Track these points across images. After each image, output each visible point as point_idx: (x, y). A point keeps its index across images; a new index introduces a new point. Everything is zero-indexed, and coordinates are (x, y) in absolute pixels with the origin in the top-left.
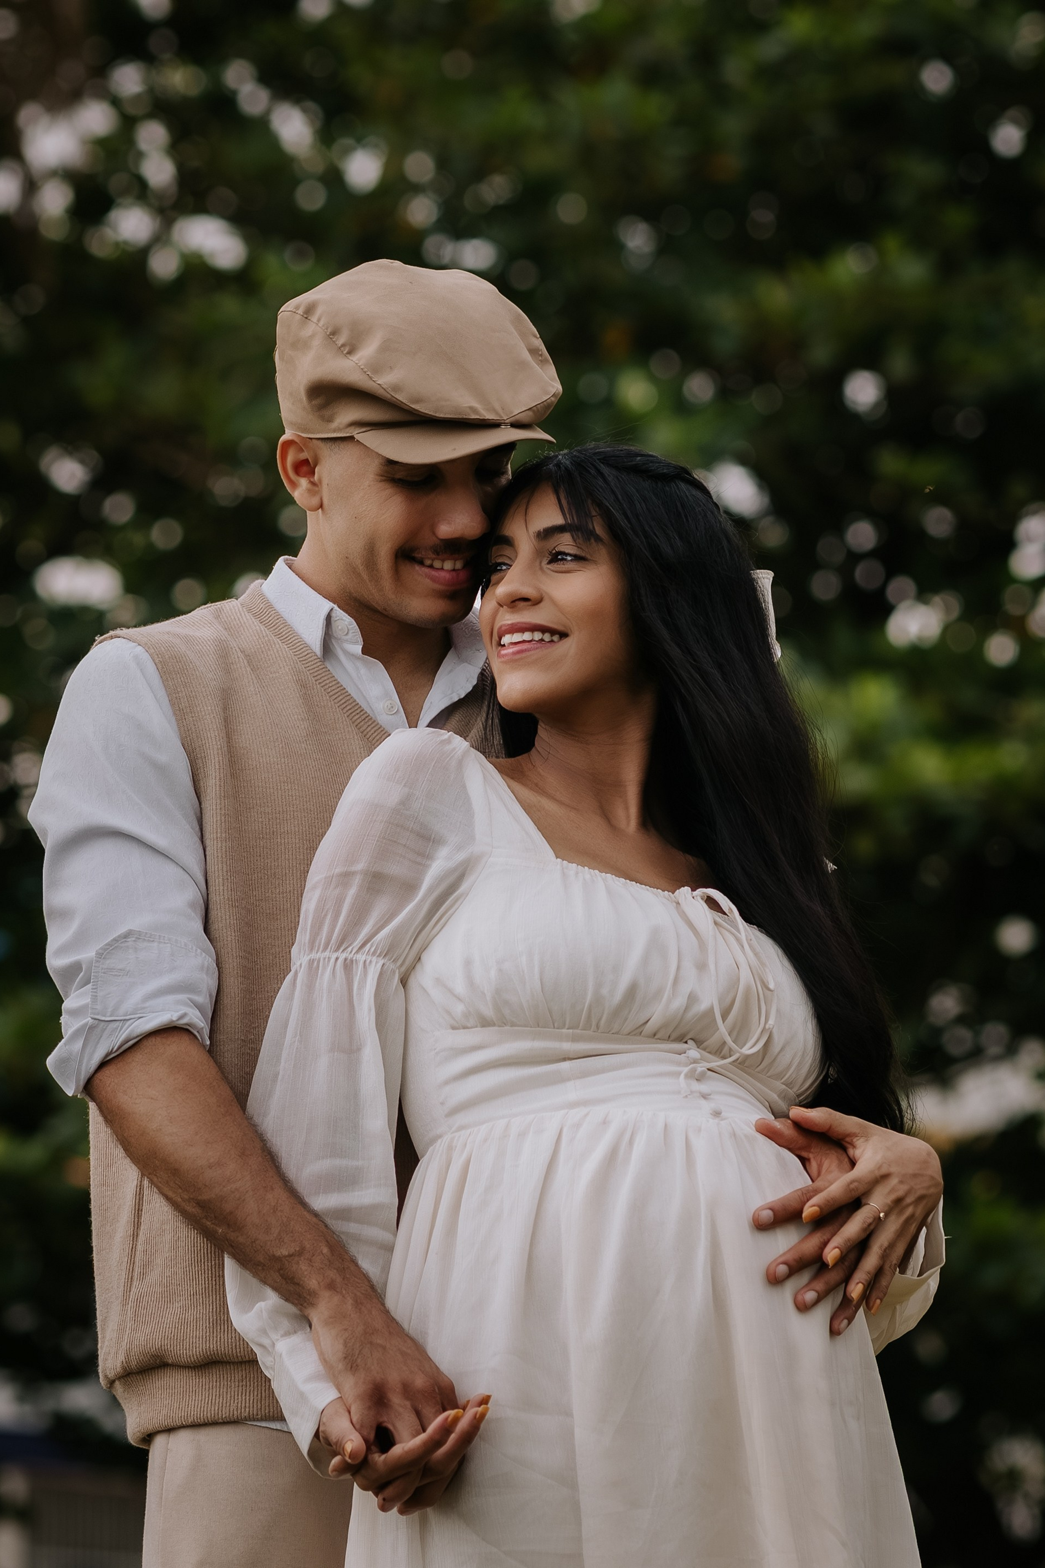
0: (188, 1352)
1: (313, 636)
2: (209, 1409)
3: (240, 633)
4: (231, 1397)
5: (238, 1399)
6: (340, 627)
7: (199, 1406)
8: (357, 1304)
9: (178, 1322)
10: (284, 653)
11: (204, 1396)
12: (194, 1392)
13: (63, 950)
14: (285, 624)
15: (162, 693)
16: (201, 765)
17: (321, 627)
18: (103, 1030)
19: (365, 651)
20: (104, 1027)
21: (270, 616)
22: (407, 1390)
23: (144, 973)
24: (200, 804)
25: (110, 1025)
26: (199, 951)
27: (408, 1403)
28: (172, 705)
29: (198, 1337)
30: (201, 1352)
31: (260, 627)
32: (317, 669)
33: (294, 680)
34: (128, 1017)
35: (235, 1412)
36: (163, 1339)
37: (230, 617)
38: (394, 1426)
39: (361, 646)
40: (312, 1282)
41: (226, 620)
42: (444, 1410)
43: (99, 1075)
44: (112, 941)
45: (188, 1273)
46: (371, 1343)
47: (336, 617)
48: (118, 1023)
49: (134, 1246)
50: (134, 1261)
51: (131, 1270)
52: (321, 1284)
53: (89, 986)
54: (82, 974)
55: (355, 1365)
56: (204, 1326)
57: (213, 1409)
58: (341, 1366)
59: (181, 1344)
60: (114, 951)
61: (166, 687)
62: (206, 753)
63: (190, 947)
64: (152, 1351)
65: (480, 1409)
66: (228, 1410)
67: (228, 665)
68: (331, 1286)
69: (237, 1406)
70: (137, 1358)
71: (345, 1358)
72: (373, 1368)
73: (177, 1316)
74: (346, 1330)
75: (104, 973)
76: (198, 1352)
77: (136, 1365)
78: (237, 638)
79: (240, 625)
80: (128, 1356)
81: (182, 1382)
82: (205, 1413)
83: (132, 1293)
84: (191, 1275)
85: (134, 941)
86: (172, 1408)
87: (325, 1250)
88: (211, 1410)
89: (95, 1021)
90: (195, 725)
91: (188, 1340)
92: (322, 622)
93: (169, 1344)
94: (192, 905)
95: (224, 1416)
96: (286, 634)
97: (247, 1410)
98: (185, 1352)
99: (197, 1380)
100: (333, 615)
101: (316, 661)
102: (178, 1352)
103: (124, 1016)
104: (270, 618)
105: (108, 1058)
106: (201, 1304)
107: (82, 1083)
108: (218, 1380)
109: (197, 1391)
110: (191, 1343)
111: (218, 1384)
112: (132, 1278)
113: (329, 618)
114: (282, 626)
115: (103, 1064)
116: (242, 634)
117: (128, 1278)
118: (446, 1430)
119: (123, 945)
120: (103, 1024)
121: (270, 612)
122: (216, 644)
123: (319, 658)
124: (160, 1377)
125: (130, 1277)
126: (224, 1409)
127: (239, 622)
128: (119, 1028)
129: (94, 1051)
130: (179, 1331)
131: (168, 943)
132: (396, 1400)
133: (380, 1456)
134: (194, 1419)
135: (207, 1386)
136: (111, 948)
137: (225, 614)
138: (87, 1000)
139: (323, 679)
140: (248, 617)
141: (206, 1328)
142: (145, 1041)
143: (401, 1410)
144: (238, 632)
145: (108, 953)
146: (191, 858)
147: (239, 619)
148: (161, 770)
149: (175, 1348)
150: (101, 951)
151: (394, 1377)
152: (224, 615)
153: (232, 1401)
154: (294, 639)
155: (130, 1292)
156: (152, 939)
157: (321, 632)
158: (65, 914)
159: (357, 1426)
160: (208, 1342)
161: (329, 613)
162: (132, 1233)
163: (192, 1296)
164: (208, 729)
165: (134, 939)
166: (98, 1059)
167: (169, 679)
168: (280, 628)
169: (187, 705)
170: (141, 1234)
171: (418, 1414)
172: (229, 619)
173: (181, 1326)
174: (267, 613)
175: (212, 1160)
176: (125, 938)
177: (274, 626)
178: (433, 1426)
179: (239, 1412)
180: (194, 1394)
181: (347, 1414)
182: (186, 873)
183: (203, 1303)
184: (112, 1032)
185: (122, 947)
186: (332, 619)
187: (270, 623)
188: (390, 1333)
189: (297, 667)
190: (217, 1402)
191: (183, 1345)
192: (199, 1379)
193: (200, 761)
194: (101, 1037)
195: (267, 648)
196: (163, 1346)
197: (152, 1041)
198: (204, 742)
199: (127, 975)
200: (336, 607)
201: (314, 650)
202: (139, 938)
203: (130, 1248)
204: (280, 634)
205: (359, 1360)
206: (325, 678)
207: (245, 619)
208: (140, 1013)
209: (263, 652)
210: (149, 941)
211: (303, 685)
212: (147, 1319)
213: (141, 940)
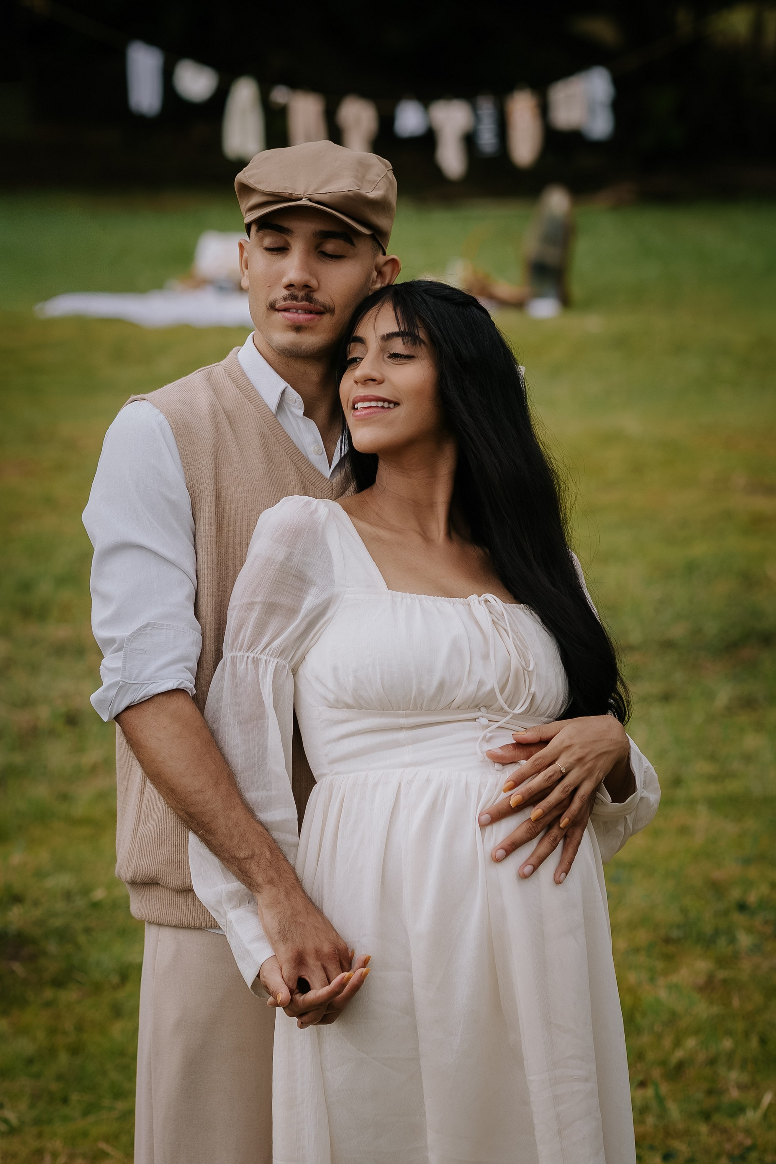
0: (174, 882)
1: (272, 402)
2: (186, 919)
3: (223, 393)
4: (200, 913)
5: (205, 915)
6: (290, 399)
7: (180, 916)
8: (287, 894)
9: (167, 861)
10: (252, 412)
11: (183, 909)
12: (176, 905)
13: (105, 623)
14: (254, 389)
15: (176, 452)
16: (198, 501)
17: (278, 397)
18: (129, 689)
19: (304, 415)
20: (130, 687)
21: (244, 382)
22: (318, 954)
23: (157, 652)
24: (195, 524)
25: (133, 686)
26: (191, 630)
27: (319, 963)
28: (182, 458)
29: (180, 873)
30: (182, 884)
31: (236, 391)
32: (272, 423)
33: (257, 433)
34: (145, 682)
35: (203, 924)
36: (158, 870)
37: (217, 380)
38: (309, 977)
39: (303, 411)
40: (259, 879)
41: (215, 382)
42: (343, 972)
43: (124, 714)
44: (137, 630)
45: (175, 831)
46: (296, 922)
47: (289, 392)
48: (138, 686)
49: (141, 800)
50: (141, 810)
51: (139, 816)
52: (265, 880)
53: (121, 653)
54: (116, 645)
55: (286, 937)
56: (185, 867)
57: (188, 919)
58: (276, 937)
59: (170, 876)
60: (137, 637)
61: (178, 447)
62: (202, 493)
63: (186, 629)
64: (151, 876)
65: (364, 970)
66: (198, 922)
67: (217, 423)
68: (271, 882)
69: (204, 920)
70: (141, 877)
71: (279, 933)
72: (297, 940)
73: (166, 856)
74: (280, 913)
75: (131, 652)
76: (180, 883)
77: (140, 881)
78: (221, 397)
79: (223, 387)
80: (135, 873)
81: (169, 897)
82: (184, 922)
83: (138, 831)
84: (177, 832)
85: (151, 629)
86: (162, 913)
87: (268, 855)
88: (187, 920)
89: (124, 683)
90: (196, 474)
91: (174, 874)
92: (279, 395)
93: (162, 874)
94: (188, 598)
95: (195, 926)
96: (253, 396)
97: (210, 923)
98: (172, 881)
99: (179, 899)
100: (287, 390)
101: (272, 417)
102: (168, 881)
103: (143, 681)
104: (244, 383)
105: (131, 705)
106: (183, 853)
107: (113, 716)
108: (192, 901)
109: (179, 905)
110: (176, 877)
111: (192, 903)
112: (139, 821)
113: (283, 392)
114: (251, 390)
115: (128, 708)
116: (225, 394)
117: (137, 821)
118: (342, 985)
119: (143, 632)
120: (129, 685)
121: (244, 379)
122: (210, 408)
123: (274, 415)
124: (154, 889)
125: (138, 821)
126: (195, 921)
127: (223, 385)
128: (139, 688)
129: (122, 701)
130: (168, 868)
131: (172, 629)
132: (311, 961)
133: (300, 997)
134: (176, 924)
135: (185, 903)
136: (136, 635)
137: (214, 376)
138: (119, 664)
139: (275, 431)
140: (229, 382)
141: (186, 869)
142: (156, 698)
143: (313, 968)
144: (222, 393)
145: (134, 638)
146: (189, 565)
147: (223, 383)
148: (173, 505)
149: (166, 878)
150: (129, 637)
151: (310, 946)
152: (213, 378)
153: (201, 917)
154: (258, 400)
155: (137, 830)
156: (162, 628)
157: (278, 400)
158: (106, 598)
159: (286, 980)
160: (187, 878)
161: (284, 390)
162: (140, 790)
163: (176, 846)
164: (204, 477)
165: (151, 628)
166: (124, 706)
167: (180, 441)
168: (249, 391)
169: (192, 460)
170: (146, 792)
171: (325, 969)
172: (217, 381)
173: (169, 864)
174: (242, 379)
175: (197, 788)
176: (145, 628)
177: (246, 389)
178: (335, 982)
179: (205, 924)
180: (176, 907)
181: (279, 970)
182: (185, 574)
183: (184, 852)
184: (134, 690)
185: (143, 634)
186: (285, 392)
187: (243, 387)
188: (308, 913)
189: (260, 423)
190: (191, 915)
191: (171, 877)
192: (180, 898)
193: (198, 497)
194: (127, 692)
195: (241, 408)
196: (158, 875)
197: (160, 698)
198: (201, 486)
199: (145, 653)
200: (289, 385)
201: (271, 409)
202: (154, 627)
203: (139, 801)
204: (249, 396)
205: (288, 935)
206: (277, 430)
207: (227, 384)
208: (153, 680)
209: (238, 410)
210: (160, 629)
211: (263, 436)
212: (147, 853)
213: (155, 629)
